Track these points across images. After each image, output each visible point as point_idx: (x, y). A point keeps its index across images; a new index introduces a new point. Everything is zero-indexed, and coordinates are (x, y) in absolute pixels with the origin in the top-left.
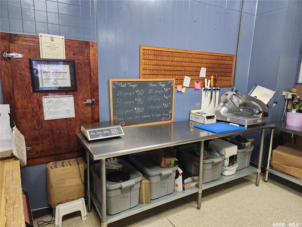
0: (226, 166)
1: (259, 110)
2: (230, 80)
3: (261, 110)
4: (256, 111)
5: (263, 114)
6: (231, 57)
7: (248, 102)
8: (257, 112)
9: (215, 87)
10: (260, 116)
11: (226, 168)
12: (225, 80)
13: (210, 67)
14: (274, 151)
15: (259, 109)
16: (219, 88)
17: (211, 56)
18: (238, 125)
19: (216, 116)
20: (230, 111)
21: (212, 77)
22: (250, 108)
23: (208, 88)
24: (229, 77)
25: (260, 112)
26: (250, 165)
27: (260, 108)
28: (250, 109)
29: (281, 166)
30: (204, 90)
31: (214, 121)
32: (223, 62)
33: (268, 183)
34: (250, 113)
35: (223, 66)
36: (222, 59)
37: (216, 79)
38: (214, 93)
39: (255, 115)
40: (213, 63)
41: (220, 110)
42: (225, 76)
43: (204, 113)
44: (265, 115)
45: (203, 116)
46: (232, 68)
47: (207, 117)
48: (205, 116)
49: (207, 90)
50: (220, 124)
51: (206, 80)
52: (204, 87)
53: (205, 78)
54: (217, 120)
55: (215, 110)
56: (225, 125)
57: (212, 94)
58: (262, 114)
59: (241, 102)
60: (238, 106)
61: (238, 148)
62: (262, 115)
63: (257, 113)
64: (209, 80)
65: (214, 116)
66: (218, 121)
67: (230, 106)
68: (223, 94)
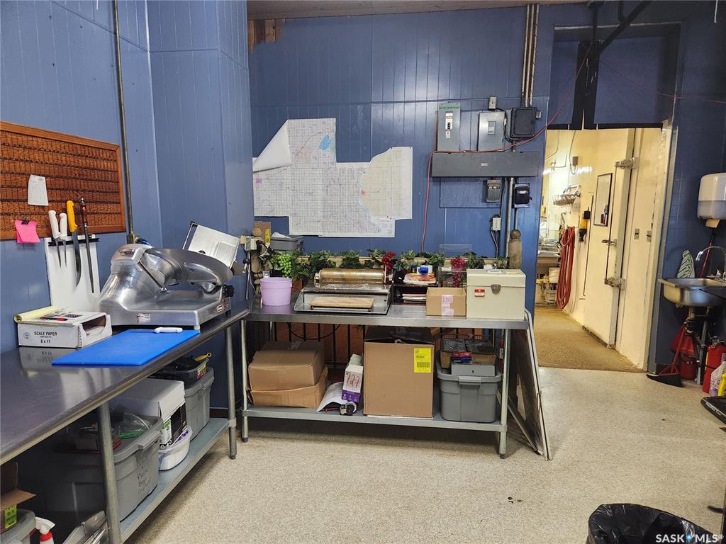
0: (165, 445)
1: (214, 283)
2: (120, 213)
3: (219, 282)
4: (207, 286)
5: (224, 290)
6: (112, 150)
7: (185, 266)
8: (211, 287)
9: (82, 235)
10: (218, 297)
11: (167, 450)
12: (106, 214)
13: (57, 174)
14: (252, 367)
15: (214, 280)
16: (93, 237)
17: (54, 143)
18: (180, 330)
19: (108, 317)
20: (143, 295)
21: (70, 204)
22: (193, 281)
23: (64, 236)
24: (115, 206)
25: (217, 288)
26: (211, 417)
27: (216, 276)
28: (192, 283)
29: (270, 395)
30: (52, 244)
31: (106, 331)
32: (91, 163)
33: (251, 441)
34: (195, 293)
35: (96, 174)
36: (87, 154)
37: (82, 211)
38: (83, 251)
39: (206, 296)
40: (64, 162)
41: (114, 296)
42: (104, 203)
43: (67, 313)
44: (229, 291)
45: (71, 326)
46: (118, 182)
47: (84, 325)
48: (77, 322)
49: (61, 243)
50: (127, 336)
51: (52, 213)
52: (50, 234)
53: (49, 208)
54: (112, 327)
55: (101, 300)
56: (144, 336)
57: (77, 253)
58: (221, 290)
59: (168, 267)
60: (161, 278)
61: (186, 387)
62: (223, 293)
63: (210, 290)
64: (63, 215)
65: (104, 316)
66: (117, 329)
67: (140, 284)
68: (117, 253)
